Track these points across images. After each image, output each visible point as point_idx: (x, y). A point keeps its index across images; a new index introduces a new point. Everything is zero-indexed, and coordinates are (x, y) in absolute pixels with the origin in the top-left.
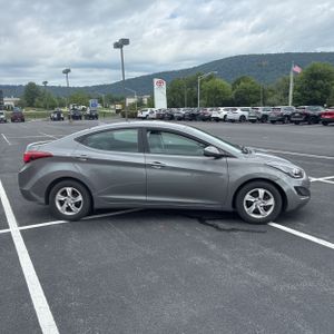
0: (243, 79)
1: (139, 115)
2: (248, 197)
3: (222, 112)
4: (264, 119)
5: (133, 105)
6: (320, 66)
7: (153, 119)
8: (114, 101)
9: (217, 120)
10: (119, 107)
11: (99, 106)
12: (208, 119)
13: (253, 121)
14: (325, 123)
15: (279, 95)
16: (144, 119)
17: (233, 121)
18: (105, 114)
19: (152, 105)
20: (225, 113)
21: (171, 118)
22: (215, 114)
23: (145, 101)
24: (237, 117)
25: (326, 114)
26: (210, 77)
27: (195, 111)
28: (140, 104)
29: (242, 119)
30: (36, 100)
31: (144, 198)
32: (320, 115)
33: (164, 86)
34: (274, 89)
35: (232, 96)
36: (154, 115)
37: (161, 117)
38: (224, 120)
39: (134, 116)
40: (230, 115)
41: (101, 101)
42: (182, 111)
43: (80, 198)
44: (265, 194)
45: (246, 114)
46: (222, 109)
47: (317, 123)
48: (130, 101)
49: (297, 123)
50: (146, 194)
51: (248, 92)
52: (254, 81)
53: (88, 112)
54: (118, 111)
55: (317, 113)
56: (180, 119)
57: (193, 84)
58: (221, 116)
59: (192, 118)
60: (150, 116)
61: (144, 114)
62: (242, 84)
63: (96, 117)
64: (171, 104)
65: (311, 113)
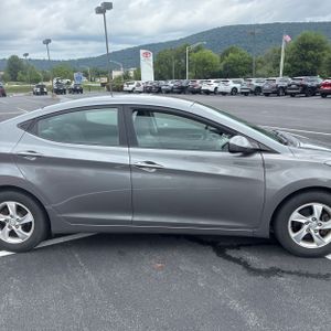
0: (231, 50)
1: (125, 88)
2: (296, 216)
3: (212, 84)
4: (257, 91)
5: (119, 78)
6: (312, 35)
7: (140, 92)
8: (99, 74)
9: (207, 92)
10: (105, 80)
11: (85, 79)
12: (198, 92)
13: (246, 94)
14: (324, 95)
15: (269, 67)
16: (130, 92)
17: (224, 94)
18: (90, 88)
19: (138, 77)
20: (216, 85)
21: (159, 91)
22: (205, 87)
23: (132, 74)
24: (229, 89)
25: (325, 85)
26: (198, 48)
27: (184, 83)
28: (126, 77)
29: (234, 92)
30: (20, 74)
31: (129, 218)
32: (318, 86)
33: (151, 58)
34: (263, 60)
35: (221, 68)
36: (141, 89)
37: (148, 91)
38: (215, 92)
39: (120, 90)
40: (222, 88)
41: (86, 75)
42: (171, 84)
43: (29, 218)
44: (324, 211)
45: (238, 86)
46: (213, 81)
47: (314, 95)
48: (116, 74)
49: (293, 95)
50: (132, 211)
51: (237, 63)
52: (243, 53)
53: (72, 86)
54: (103, 85)
55: (315, 84)
56: (168, 92)
57: (181, 55)
58: (211, 89)
59: (181, 91)
60: (137, 89)
61: (130, 87)
62: (231, 55)
63: (81, 91)
64: (158, 76)
65: (309, 84)
